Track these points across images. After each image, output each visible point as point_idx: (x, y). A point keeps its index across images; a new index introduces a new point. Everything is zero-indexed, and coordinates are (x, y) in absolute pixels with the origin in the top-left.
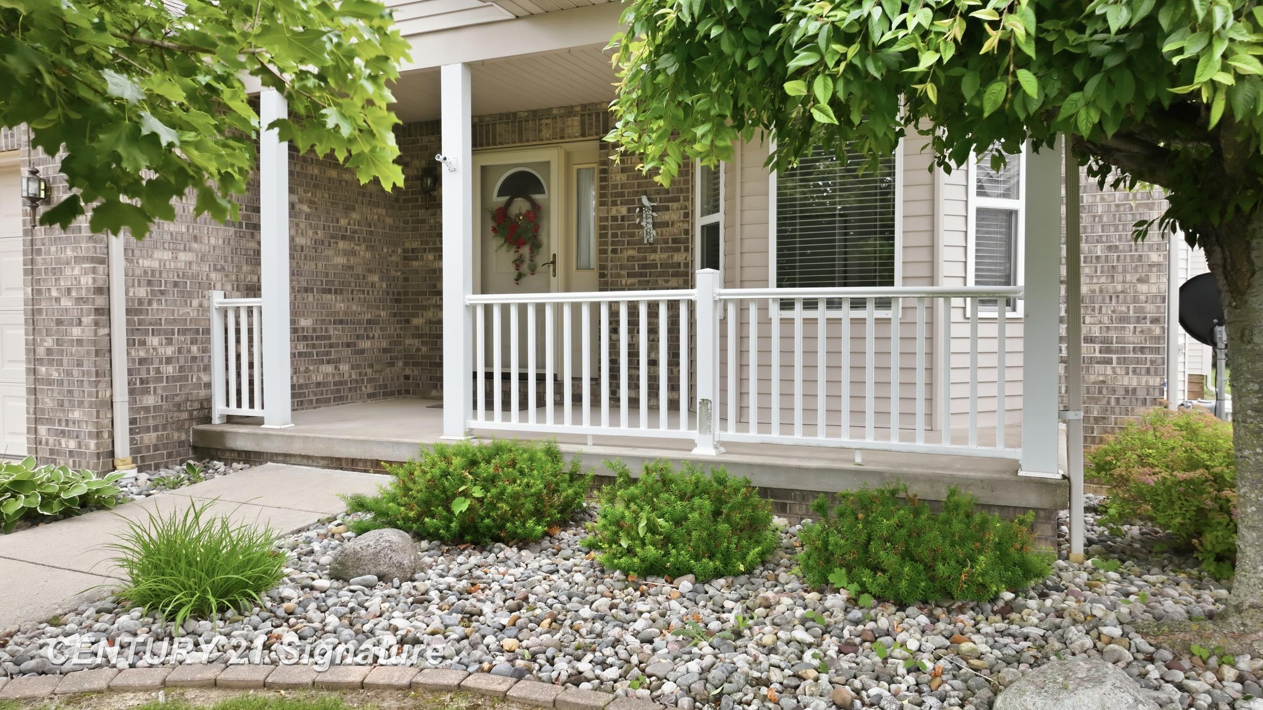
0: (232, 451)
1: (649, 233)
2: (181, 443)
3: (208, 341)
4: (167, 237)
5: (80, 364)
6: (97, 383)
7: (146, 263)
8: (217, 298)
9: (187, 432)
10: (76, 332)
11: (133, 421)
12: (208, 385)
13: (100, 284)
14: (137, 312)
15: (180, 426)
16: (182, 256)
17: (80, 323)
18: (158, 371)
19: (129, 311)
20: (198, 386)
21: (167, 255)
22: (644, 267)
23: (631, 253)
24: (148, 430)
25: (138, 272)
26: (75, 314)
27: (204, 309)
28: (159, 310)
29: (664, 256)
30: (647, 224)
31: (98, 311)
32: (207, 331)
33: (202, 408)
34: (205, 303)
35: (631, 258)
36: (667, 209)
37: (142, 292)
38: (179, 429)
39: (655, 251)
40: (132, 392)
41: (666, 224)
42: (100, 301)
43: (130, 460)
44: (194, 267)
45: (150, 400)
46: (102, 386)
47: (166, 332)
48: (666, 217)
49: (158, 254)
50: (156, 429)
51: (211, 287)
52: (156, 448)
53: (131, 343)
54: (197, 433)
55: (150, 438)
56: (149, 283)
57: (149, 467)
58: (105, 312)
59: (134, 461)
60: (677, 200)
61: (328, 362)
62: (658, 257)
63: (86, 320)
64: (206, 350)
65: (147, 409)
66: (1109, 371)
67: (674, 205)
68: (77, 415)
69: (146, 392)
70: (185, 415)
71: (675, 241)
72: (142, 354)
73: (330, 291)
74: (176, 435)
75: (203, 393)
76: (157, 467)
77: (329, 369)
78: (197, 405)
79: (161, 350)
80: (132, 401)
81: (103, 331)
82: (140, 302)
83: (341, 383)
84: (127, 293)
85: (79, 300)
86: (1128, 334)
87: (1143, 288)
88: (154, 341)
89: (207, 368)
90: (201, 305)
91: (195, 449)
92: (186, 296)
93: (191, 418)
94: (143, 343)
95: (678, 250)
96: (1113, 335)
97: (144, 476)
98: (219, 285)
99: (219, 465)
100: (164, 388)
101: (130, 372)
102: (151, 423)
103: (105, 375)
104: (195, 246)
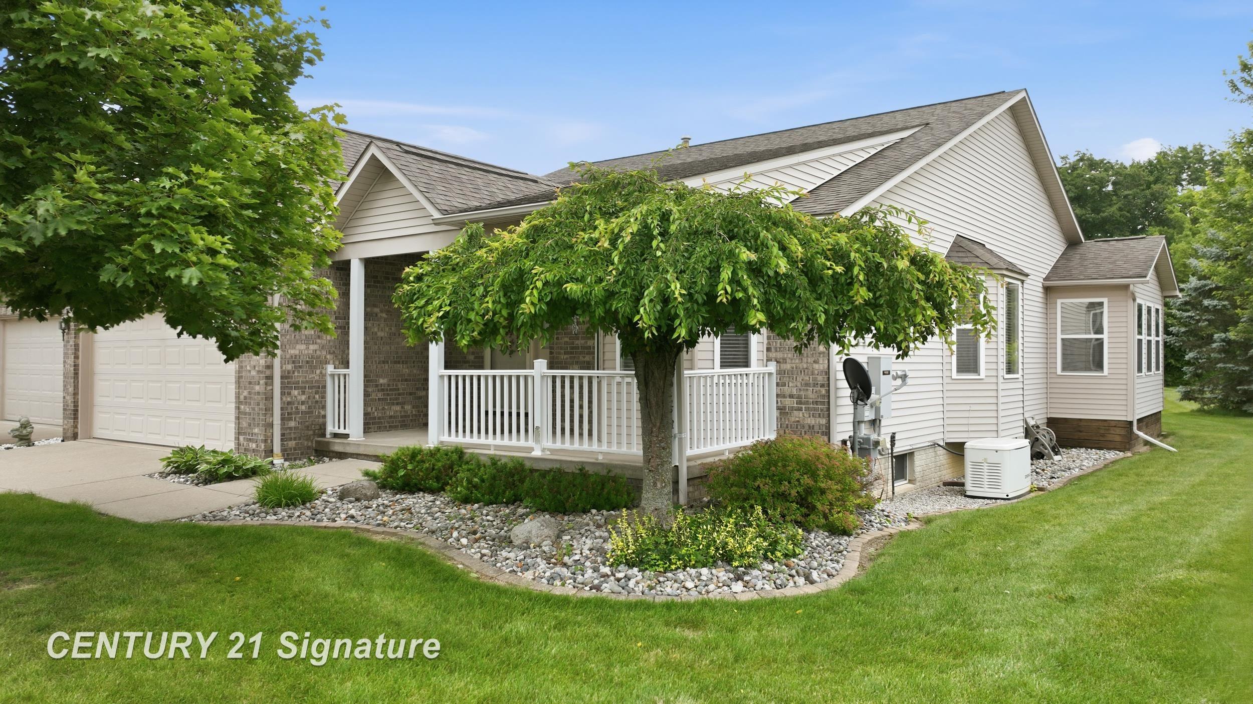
0: (333, 452)
2: (308, 448)
3: (325, 392)
4: (304, 338)
5: (258, 405)
6: (265, 414)
7: (292, 352)
8: (330, 369)
9: (312, 442)
10: (257, 388)
11: (283, 435)
12: (324, 417)
13: (268, 363)
14: (287, 378)
15: (308, 438)
16: (312, 347)
17: (259, 384)
18: (297, 408)
19: (282, 377)
20: (318, 417)
21: (303, 347)
22: (572, 348)
23: (566, 339)
24: (291, 439)
25: (288, 356)
26: (257, 379)
27: (323, 375)
28: (299, 376)
29: (583, 342)
31: (267, 378)
32: (324, 387)
33: (320, 429)
34: (324, 372)
35: (566, 343)
37: (289, 367)
38: (307, 440)
39: (578, 339)
40: (282, 419)
42: (268, 373)
43: (280, 454)
44: (318, 352)
45: (292, 424)
46: (268, 416)
47: (301, 388)
49: (299, 347)
50: (295, 439)
51: (327, 363)
52: (295, 449)
53: (283, 394)
54: (317, 442)
55: (292, 444)
56: (294, 362)
57: (291, 459)
58: (270, 378)
59: (283, 455)
61: (397, 404)
62: (580, 342)
63: (262, 382)
64: (324, 397)
65: (290, 428)
66: (801, 415)
68: (256, 430)
69: (291, 419)
70: (311, 432)
72: (289, 399)
73: (399, 363)
74: (306, 443)
75: (321, 420)
76: (295, 459)
77: (398, 408)
78: (317, 427)
79: (299, 397)
80: (283, 424)
81: (269, 388)
82: (289, 372)
83: (405, 416)
84: (281, 367)
85: (259, 371)
86: (810, 393)
87: (816, 366)
88: (295, 392)
89: (324, 407)
90: (321, 373)
91: (316, 451)
92: (313, 368)
93: (314, 434)
94: (289, 394)
96: (802, 393)
97: (287, 464)
98: (331, 362)
99: (326, 459)
100: (300, 418)
101: (282, 409)
102: (293, 436)
103: (269, 410)
104: (318, 341)
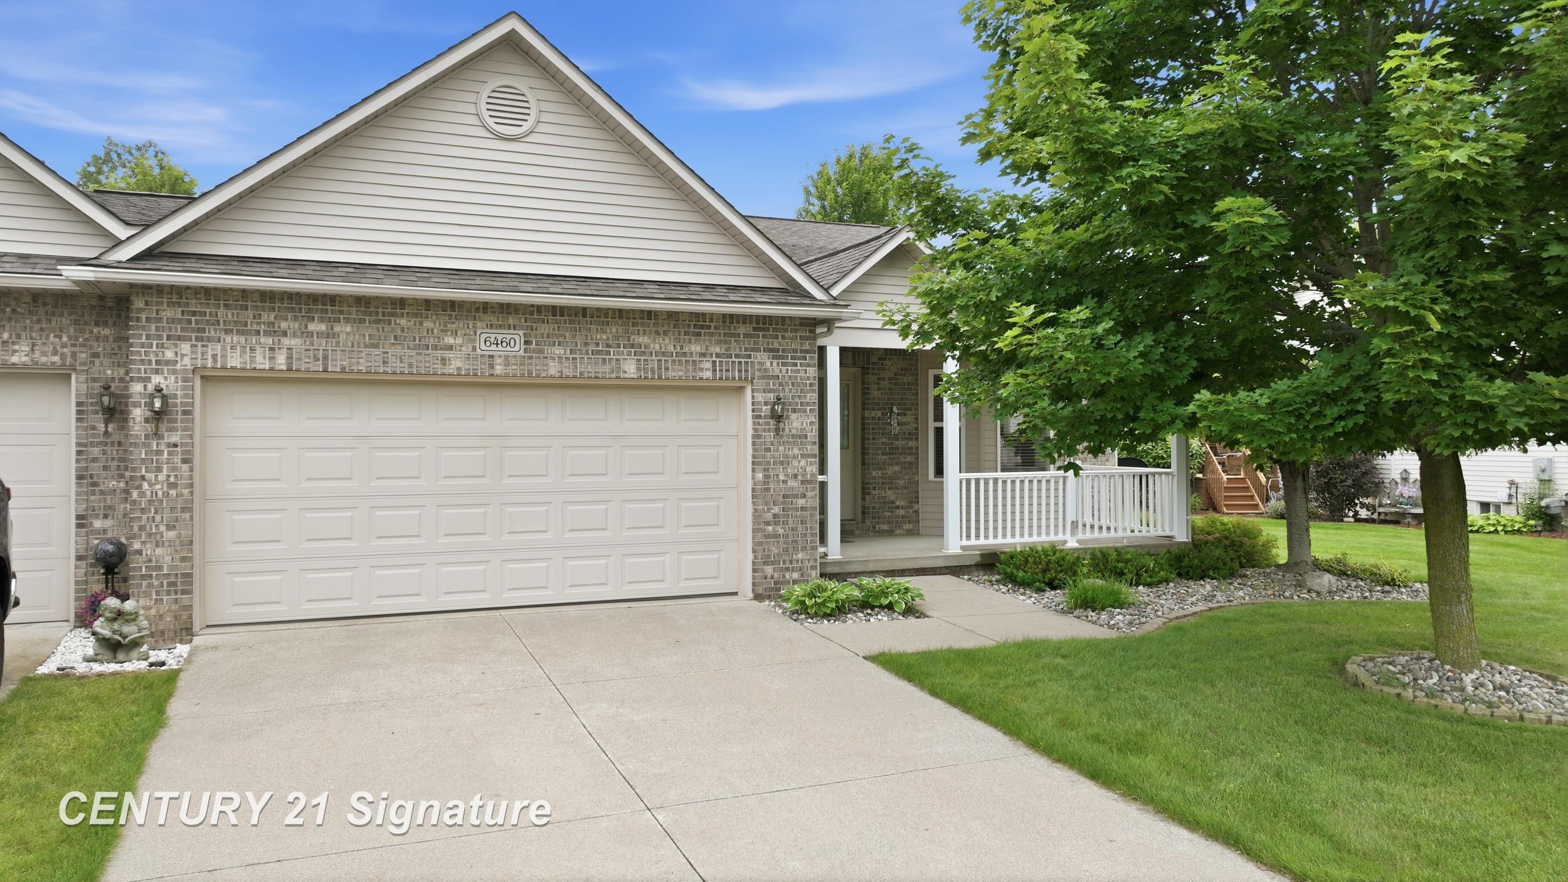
1: (895, 428)
22: (892, 449)
23: (884, 440)
29: (903, 442)
30: (894, 423)
35: (883, 443)
36: (905, 414)
39: (898, 439)
41: (904, 424)
48: (905, 419)
60: (910, 409)
62: (900, 443)
67: (909, 413)
71: (909, 434)
95: (911, 439)
